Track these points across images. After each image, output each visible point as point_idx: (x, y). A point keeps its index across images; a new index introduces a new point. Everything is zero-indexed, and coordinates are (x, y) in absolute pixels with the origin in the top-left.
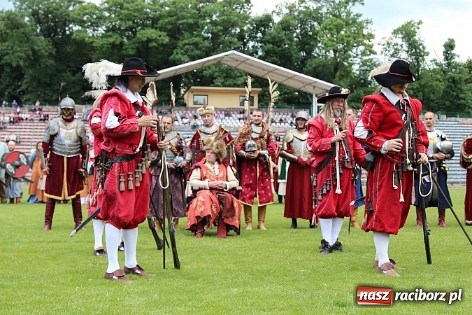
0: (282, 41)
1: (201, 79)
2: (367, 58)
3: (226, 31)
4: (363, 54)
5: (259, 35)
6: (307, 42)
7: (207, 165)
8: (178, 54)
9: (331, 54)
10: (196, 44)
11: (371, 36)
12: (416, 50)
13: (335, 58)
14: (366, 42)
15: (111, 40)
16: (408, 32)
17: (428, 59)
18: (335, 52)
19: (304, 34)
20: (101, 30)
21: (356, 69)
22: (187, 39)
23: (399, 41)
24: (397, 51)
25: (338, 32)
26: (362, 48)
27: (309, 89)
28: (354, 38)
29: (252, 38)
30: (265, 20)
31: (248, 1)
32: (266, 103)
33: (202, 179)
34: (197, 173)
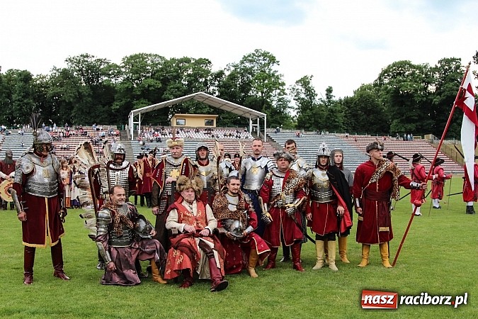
0: (231, 86)
1: (182, 109)
2: (280, 97)
3: (197, 80)
4: (279, 94)
5: (217, 83)
6: (246, 87)
7: (185, 204)
8: (166, 95)
9: (260, 94)
10: (178, 88)
11: (283, 84)
12: (310, 93)
13: (262, 97)
14: (281, 87)
15: (126, 86)
16: (305, 82)
17: (317, 98)
18: (262, 93)
19: (244, 82)
20: (120, 79)
21: (274, 104)
23: (300, 88)
24: (298, 93)
25: (264, 81)
26: (278, 91)
27: (247, 116)
28: (274, 85)
29: (212, 84)
30: (220, 74)
31: (210, 62)
32: (221, 124)
33: (180, 221)
34: (173, 215)
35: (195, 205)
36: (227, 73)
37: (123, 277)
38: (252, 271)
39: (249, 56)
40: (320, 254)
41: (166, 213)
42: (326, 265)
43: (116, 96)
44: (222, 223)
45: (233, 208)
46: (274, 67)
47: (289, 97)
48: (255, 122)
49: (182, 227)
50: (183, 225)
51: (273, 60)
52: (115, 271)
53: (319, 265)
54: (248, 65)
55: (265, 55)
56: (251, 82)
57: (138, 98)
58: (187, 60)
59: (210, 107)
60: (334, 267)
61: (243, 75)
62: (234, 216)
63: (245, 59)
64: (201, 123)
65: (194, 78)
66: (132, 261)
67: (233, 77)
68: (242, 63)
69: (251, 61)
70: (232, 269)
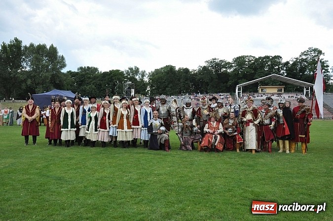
0: (293, 70)
1: (265, 83)
3: (274, 67)
4: (324, 72)
5: (285, 68)
6: (303, 69)
8: (256, 76)
9: (312, 73)
10: (262, 73)
11: (327, 66)
14: (326, 68)
15: (235, 73)
19: (302, 67)
20: (232, 70)
22: (259, 71)
27: (302, 86)
29: (283, 69)
30: (287, 63)
31: (281, 57)
32: (287, 91)
33: (208, 128)
35: (215, 123)
36: (291, 63)
37: (186, 148)
38: (238, 150)
39: (305, 52)
40: (281, 146)
42: (284, 152)
43: (230, 78)
44: (226, 129)
46: (320, 57)
48: (307, 89)
49: (208, 130)
51: (320, 53)
53: (281, 151)
54: (304, 57)
55: (315, 50)
56: (306, 66)
57: (241, 78)
58: (267, 57)
59: (281, 82)
60: (288, 152)
61: (301, 63)
62: (230, 127)
63: (303, 54)
64: (275, 91)
65: (271, 67)
66: (190, 142)
67: (295, 64)
68: (300, 56)
69: (305, 55)
70: (229, 149)
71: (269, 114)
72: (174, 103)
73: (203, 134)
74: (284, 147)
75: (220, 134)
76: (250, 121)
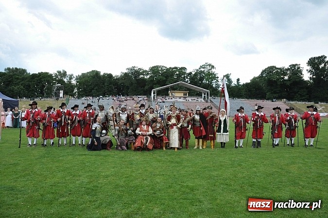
0: (195, 79)
1: (174, 89)
3: (181, 76)
4: (216, 82)
5: (189, 77)
6: (202, 79)
7: (142, 126)
8: (168, 83)
9: (207, 82)
10: (172, 80)
11: (218, 77)
12: (230, 81)
13: (209, 83)
14: (217, 79)
15: (151, 79)
16: (227, 76)
17: (233, 83)
18: (209, 81)
19: (201, 77)
20: (148, 77)
21: (214, 86)
22: (170, 78)
23: (225, 79)
25: (209, 76)
26: (215, 81)
27: (201, 91)
28: (214, 78)
29: (187, 78)
30: (191, 73)
31: (186, 69)
32: (190, 95)
33: (140, 131)
34: (138, 129)
35: (146, 126)
36: (193, 73)
37: (122, 148)
38: (164, 148)
39: (203, 66)
40: (196, 144)
41: (136, 129)
42: (198, 148)
43: (146, 83)
44: (155, 131)
45: (158, 127)
46: (213, 70)
47: (220, 83)
48: (205, 94)
49: (140, 133)
50: (141, 132)
51: (213, 67)
52: (119, 146)
53: (196, 147)
54: (202, 70)
55: (210, 65)
56: (203, 76)
57: (155, 84)
58: (176, 68)
60: (201, 148)
61: (200, 74)
62: (158, 130)
63: (201, 67)
64: (182, 95)
65: (179, 76)
66: (125, 143)
67: (196, 74)
68: (200, 68)
69: (203, 68)
70: (157, 147)
71: (187, 119)
72: (111, 109)
73: (136, 136)
74: (198, 144)
75: (150, 135)
76: (174, 125)
